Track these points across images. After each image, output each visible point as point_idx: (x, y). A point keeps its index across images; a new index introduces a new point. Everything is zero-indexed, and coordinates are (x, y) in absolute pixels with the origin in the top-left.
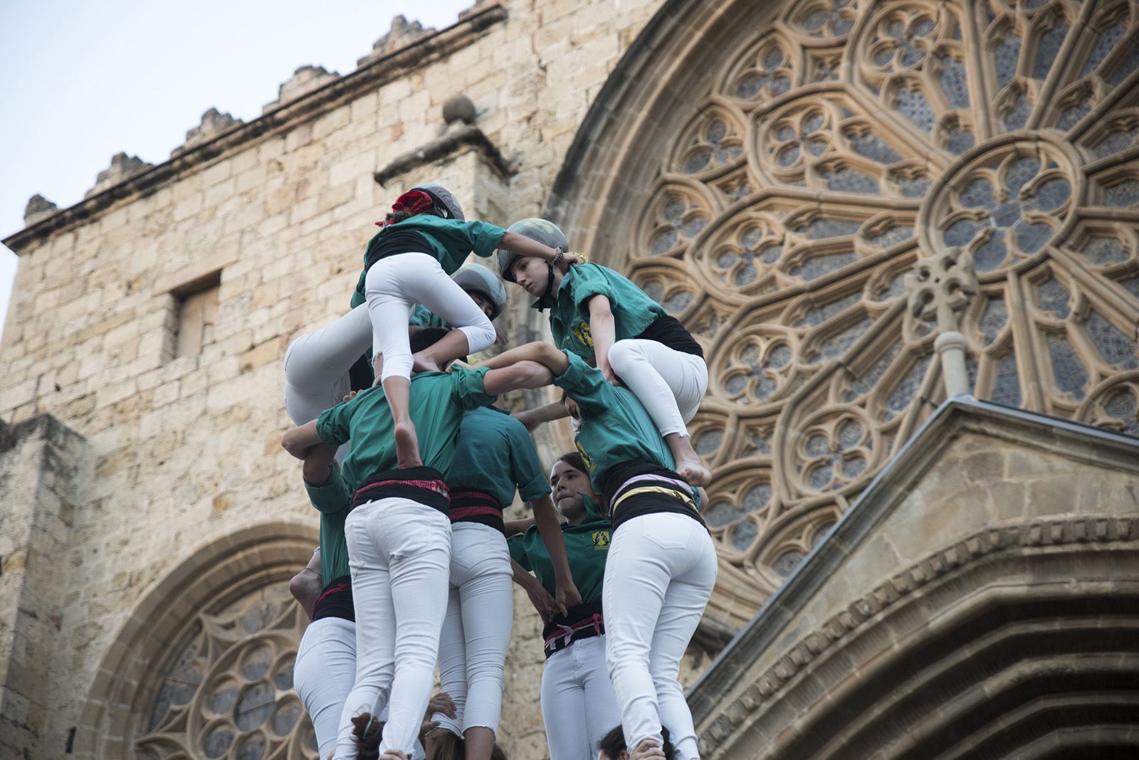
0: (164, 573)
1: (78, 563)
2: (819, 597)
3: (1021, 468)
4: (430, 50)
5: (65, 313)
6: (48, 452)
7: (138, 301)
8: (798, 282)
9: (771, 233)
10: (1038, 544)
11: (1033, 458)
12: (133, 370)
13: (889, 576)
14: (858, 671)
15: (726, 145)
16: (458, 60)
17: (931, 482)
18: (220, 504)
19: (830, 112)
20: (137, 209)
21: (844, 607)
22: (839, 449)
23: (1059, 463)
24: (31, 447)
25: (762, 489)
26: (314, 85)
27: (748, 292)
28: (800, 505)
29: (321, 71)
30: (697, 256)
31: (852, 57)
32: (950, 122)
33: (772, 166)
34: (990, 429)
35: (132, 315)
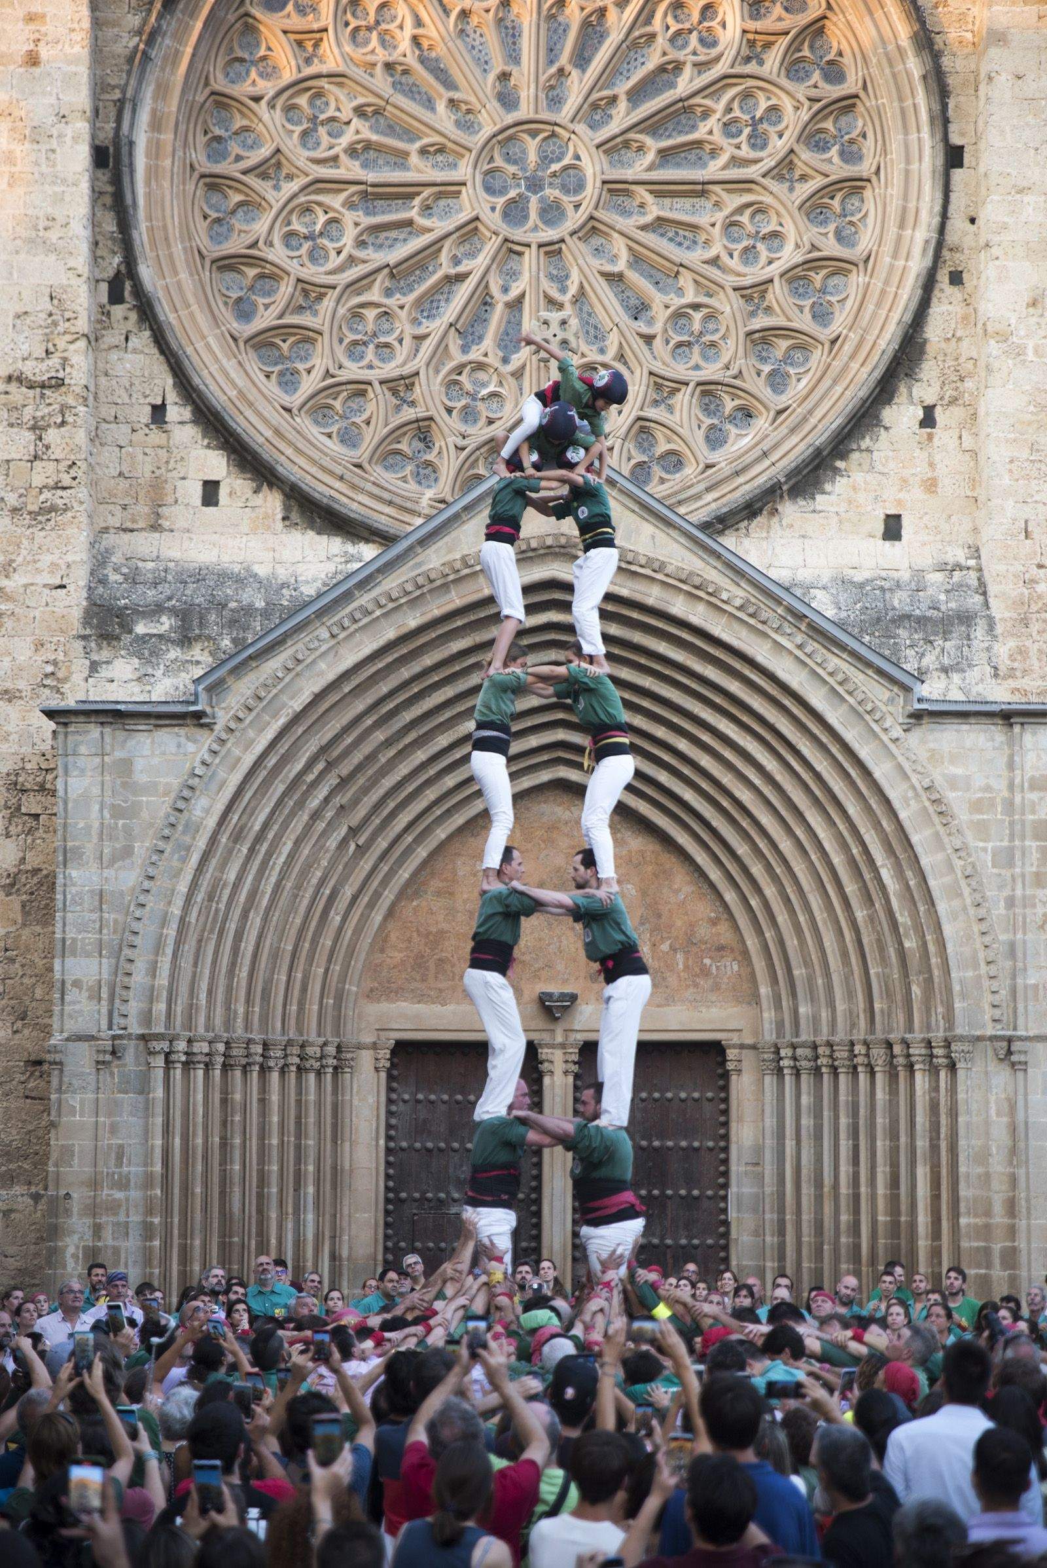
8: (359, 171)
9: (339, 109)
14: (457, 598)
22: (375, 335)
25: (307, 346)
27: (314, 162)
28: (344, 376)
30: (272, 106)
32: (504, 76)
33: (347, 43)
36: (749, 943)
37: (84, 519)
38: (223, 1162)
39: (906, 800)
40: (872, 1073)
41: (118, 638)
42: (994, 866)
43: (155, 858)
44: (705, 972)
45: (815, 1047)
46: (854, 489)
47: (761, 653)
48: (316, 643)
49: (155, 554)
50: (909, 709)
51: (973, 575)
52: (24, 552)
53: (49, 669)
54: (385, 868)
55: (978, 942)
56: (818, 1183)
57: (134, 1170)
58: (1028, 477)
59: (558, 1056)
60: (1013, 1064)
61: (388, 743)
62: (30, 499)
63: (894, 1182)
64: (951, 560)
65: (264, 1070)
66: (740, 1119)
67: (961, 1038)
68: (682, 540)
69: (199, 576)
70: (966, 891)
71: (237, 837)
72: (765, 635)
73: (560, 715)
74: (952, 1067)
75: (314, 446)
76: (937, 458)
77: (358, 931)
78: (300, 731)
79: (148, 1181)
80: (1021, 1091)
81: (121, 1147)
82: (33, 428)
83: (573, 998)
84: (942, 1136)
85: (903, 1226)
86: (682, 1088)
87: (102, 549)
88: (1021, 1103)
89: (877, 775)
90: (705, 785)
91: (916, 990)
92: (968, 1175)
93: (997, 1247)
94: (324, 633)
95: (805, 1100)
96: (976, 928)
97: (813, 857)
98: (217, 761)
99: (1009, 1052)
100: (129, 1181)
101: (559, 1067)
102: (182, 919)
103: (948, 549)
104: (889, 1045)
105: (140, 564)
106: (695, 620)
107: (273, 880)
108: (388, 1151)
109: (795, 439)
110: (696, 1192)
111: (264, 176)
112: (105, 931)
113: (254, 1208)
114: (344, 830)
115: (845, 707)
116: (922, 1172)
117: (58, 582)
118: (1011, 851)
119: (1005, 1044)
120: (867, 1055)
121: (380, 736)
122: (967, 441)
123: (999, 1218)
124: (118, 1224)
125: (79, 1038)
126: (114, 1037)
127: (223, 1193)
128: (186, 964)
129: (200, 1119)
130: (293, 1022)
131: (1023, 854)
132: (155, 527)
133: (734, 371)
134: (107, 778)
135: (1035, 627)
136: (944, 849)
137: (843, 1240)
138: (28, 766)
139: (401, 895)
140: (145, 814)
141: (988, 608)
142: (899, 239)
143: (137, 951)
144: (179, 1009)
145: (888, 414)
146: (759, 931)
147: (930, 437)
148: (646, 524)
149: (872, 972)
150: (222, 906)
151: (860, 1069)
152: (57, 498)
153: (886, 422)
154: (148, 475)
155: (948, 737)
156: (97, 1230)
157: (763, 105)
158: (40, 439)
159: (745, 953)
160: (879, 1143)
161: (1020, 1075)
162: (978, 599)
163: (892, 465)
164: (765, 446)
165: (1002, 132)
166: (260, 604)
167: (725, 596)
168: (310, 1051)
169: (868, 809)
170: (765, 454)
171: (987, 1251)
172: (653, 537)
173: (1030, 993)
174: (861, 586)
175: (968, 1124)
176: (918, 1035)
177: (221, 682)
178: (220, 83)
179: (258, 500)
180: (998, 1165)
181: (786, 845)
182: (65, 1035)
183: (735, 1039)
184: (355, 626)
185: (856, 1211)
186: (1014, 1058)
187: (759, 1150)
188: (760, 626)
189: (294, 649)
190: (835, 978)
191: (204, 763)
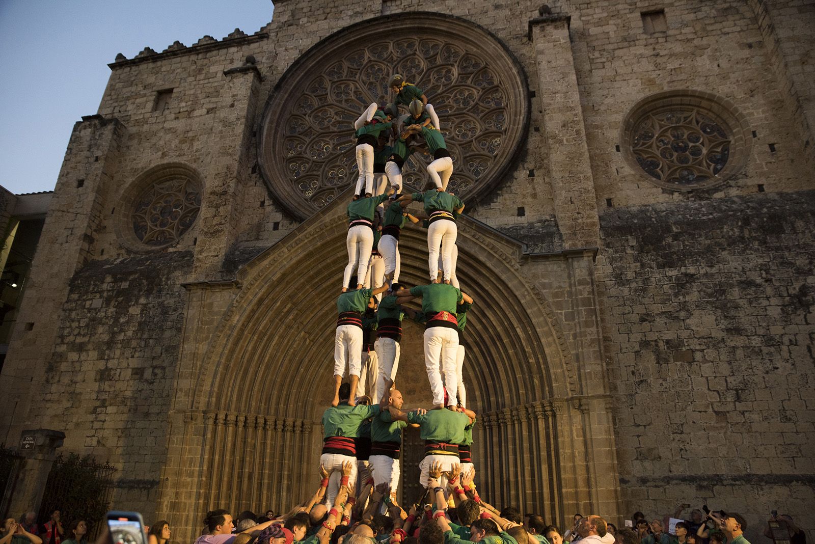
0: (145, 170)
1: (120, 162)
2: (330, 213)
4: (245, 41)
5: (124, 90)
6: (115, 129)
7: (147, 92)
8: (335, 129)
9: (330, 115)
12: (143, 111)
15: (323, 88)
16: (252, 46)
18: (164, 155)
19: (352, 86)
20: (151, 65)
21: (336, 217)
24: (110, 127)
26: (209, 42)
27: (321, 129)
28: (326, 188)
29: (212, 38)
30: (310, 116)
31: (360, 74)
32: (382, 97)
33: (334, 97)
35: (145, 95)
37: (227, 233)
40: (520, 423)
42: (565, 321)
45: (497, 415)
46: (505, 200)
48: (282, 254)
50: (521, 255)
51: (553, 222)
52: (207, 246)
54: (323, 350)
55: (561, 355)
56: (501, 478)
57: (196, 469)
58: (569, 183)
60: (582, 411)
62: (211, 229)
63: (533, 475)
64: (544, 219)
65: (265, 429)
67: (557, 401)
70: (554, 333)
74: (554, 416)
76: (536, 187)
79: (201, 474)
80: (587, 424)
82: (215, 207)
84: (552, 449)
85: (537, 496)
87: (236, 246)
88: (588, 430)
89: (510, 286)
91: (536, 381)
93: (582, 503)
94: (285, 250)
95: (495, 439)
96: (560, 349)
97: (490, 331)
98: (243, 301)
99: (580, 405)
100: (193, 473)
103: (543, 216)
104: (527, 409)
105: (247, 249)
111: (306, 135)
114: (303, 333)
115: (494, 259)
116: (544, 467)
117: (216, 254)
118: (572, 313)
119: (578, 401)
120: (518, 415)
122: (547, 180)
123: (582, 488)
124: (186, 493)
125: (179, 411)
126: (193, 412)
131: (578, 313)
132: (257, 239)
133: (460, 169)
134: (202, 310)
135: (579, 236)
136: (542, 315)
141: (559, 231)
142: (515, 120)
143: (206, 377)
145: (516, 174)
147: (533, 180)
149: (517, 376)
151: (515, 422)
152: (219, 228)
153: (516, 176)
154: (257, 223)
155: (540, 267)
156: (177, 495)
157: (467, 93)
158: (217, 210)
160: (525, 456)
161: (586, 415)
162: (555, 228)
163: (519, 190)
165: (546, 77)
168: (289, 423)
169: (508, 303)
171: (577, 505)
173: (588, 377)
174: (509, 229)
175: (563, 442)
176: (538, 402)
178: (295, 112)
179: (291, 226)
180: (580, 462)
181: (479, 327)
182: (175, 411)
184: (297, 247)
185: (517, 489)
186: (582, 408)
189: (273, 256)
190: (503, 381)
191: (237, 302)
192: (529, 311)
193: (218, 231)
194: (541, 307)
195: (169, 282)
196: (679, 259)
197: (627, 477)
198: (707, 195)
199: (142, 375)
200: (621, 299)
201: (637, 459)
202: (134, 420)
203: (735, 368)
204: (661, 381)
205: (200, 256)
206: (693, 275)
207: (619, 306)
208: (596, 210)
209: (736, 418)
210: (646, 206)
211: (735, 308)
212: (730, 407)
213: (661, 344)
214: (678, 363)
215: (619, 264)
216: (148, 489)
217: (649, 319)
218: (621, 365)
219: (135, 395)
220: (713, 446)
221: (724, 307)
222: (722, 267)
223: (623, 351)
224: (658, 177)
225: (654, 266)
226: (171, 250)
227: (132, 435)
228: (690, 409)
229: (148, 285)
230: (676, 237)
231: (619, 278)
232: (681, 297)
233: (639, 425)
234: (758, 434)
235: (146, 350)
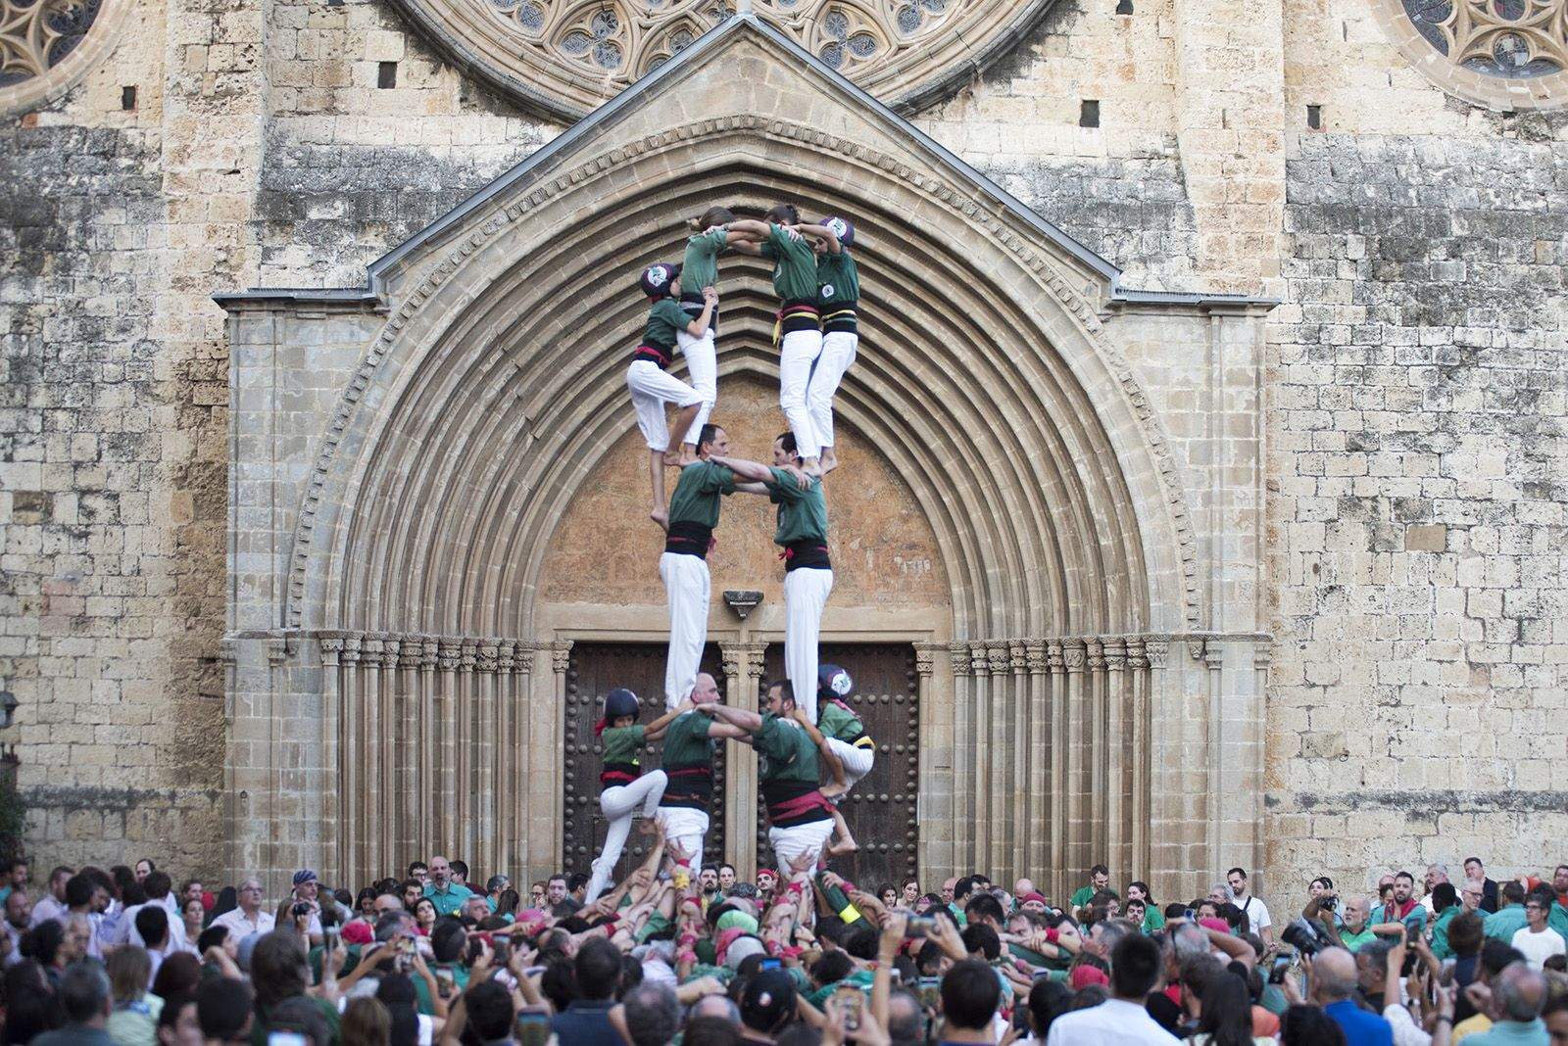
3: (777, 78)
10: (777, 134)
11: (787, 74)
13: (676, 126)
14: (639, 182)
17: (715, 67)
21: (640, 137)
23: (803, 84)
34: (763, 44)
36: (941, 541)
37: (259, 103)
38: (399, 764)
39: (1104, 394)
40: (1066, 674)
41: (291, 224)
42: (1191, 463)
43: (327, 450)
44: (896, 571)
45: (1008, 648)
46: (1050, 73)
47: (955, 240)
48: (494, 229)
49: (330, 137)
50: (1108, 300)
51: (1171, 163)
52: (199, 138)
53: (222, 256)
54: (564, 462)
55: (1175, 539)
56: (1010, 787)
57: (310, 770)
58: (1225, 66)
59: (743, 658)
60: (1208, 664)
61: (567, 332)
62: (206, 84)
63: (1086, 784)
64: (1149, 149)
65: (440, 670)
66: (931, 722)
67: (1157, 638)
68: (875, 123)
69: (374, 159)
71: (411, 429)
72: (960, 222)
73: (747, 303)
74: (1147, 667)
75: (494, 25)
76: (1135, 44)
77: (536, 527)
78: (476, 319)
79: (323, 782)
80: (1215, 691)
81: (296, 746)
82: (211, 12)
83: (759, 597)
84: (1135, 737)
85: (1094, 830)
86: (871, 690)
87: (277, 133)
88: (1214, 703)
89: (1074, 367)
90: (897, 377)
92: (1160, 776)
93: (1187, 847)
94: (502, 218)
95: (997, 702)
96: (1173, 525)
97: (1008, 452)
98: (391, 350)
99: (1205, 652)
100: (304, 781)
101: (743, 669)
102: (355, 514)
103: (1146, 136)
104: (1084, 646)
105: (315, 148)
106: (887, 205)
107: (448, 473)
108: (568, 754)
109: (990, 22)
110: (884, 797)
112: (277, 526)
113: (431, 810)
114: (522, 422)
115: (1041, 296)
116: (1115, 774)
117: (232, 167)
118: (1208, 447)
119: (1201, 643)
120: (1061, 656)
121: (559, 324)
122: (1164, 28)
123: (1190, 818)
124: (293, 824)
125: (253, 635)
126: (287, 635)
127: (399, 795)
128: (360, 560)
129: (375, 720)
130: (469, 619)
131: (1221, 449)
132: (330, 110)
134: (279, 368)
135: (1233, 218)
136: (1142, 445)
137: (1034, 843)
138: (200, 356)
139: (580, 490)
140: (317, 406)
141: (1186, 198)
143: (310, 546)
144: (352, 607)
146: (953, 529)
147: (1127, 23)
148: (836, 106)
149: (1067, 570)
150: (396, 501)
151: (1054, 670)
152: (232, 82)
154: (324, 57)
155: (1145, 329)
156: (274, 829)
158: (218, 22)
159: (938, 551)
160: (1072, 745)
161: (1214, 674)
162: (1177, 188)
163: (1088, 50)
164: (960, 28)
166: (436, 188)
167: (918, 181)
168: (486, 650)
169: (1065, 402)
170: (959, 37)
171: (1177, 851)
172: (844, 120)
173: (1225, 592)
174: (1058, 172)
175: (1162, 725)
176: (1113, 635)
177: (396, 268)
179: (435, 81)
180: (1190, 766)
181: (980, 440)
182: (239, 632)
183: (926, 640)
184: (534, 210)
185: (1048, 814)
186: (1208, 658)
187: (949, 753)
188: (954, 212)
189: (471, 233)
190: (1029, 576)
191: (377, 352)
192: (1112, 434)
193: (228, 93)
194: (1140, 424)
195: (90, 242)
196: (1454, 308)
197: (1274, 794)
198: (1544, 129)
199: (49, 512)
200: (1312, 393)
201: (1300, 755)
202: (44, 634)
203: (1525, 572)
204: (1372, 591)
205: (179, 168)
206: (1476, 349)
207: (1306, 408)
208: (1281, 153)
209: (1507, 677)
210: (1400, 140)
211: (1552, 436)
212: (1500, 655)
213: (1384, 506)
214: (1414, 554)
215: (1318, 304)
216: (123, 811)
217: (1367, 446)
218: (1295, 549)
219: (37, 569)
220: (1453, 733)
221: (1528, 433)
222: (1541, 337)
223: (1301, 517)
224: (1443, 47)
225: (1397, 317)
226: (46, 119)
227: (46, 672)
228: (1422, 654)
229: (23, 245)
230: (1454, 253)
231: (1314, 339)
232: (1443, 400)
233: (1314, 685)
234: (1541, 713)
235: (50, 442)
